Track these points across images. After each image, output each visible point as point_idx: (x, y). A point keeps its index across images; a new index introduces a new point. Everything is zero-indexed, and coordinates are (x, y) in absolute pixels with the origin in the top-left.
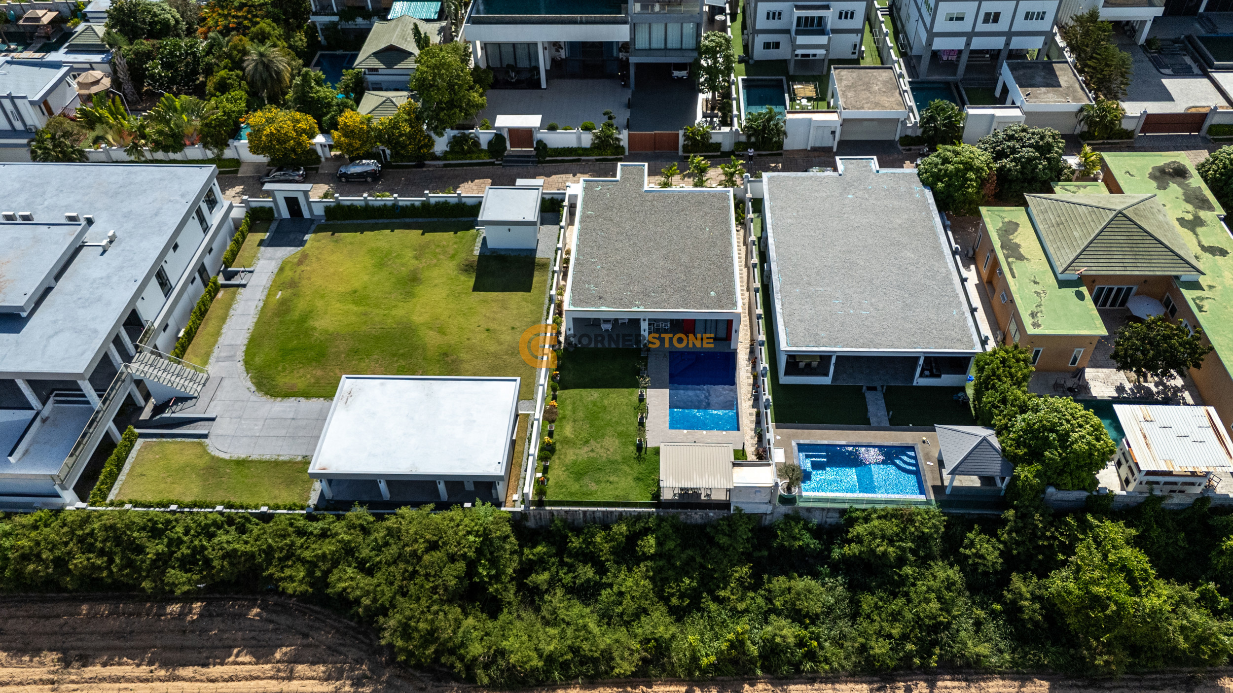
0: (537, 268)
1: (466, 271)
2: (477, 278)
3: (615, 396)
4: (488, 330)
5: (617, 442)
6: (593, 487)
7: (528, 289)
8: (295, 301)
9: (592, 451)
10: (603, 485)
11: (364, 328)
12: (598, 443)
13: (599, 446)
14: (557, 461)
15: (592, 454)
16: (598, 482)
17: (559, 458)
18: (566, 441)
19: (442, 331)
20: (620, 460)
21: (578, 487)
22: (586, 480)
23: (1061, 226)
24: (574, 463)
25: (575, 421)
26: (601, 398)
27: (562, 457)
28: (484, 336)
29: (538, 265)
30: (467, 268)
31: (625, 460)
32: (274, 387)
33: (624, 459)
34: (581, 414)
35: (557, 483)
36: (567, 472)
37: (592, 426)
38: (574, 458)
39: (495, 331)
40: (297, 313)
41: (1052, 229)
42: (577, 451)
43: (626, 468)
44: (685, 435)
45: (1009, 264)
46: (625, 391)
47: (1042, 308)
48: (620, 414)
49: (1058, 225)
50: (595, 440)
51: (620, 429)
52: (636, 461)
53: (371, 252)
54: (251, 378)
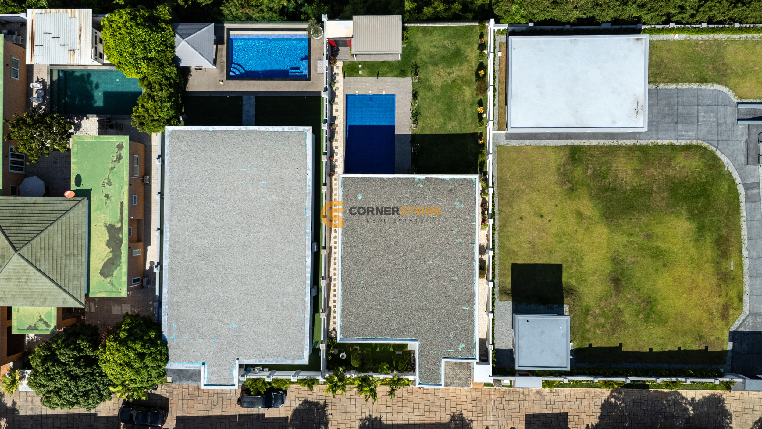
0: (510, 292)
1: (572, 289)
2: (561, 282)
3: (435, 127)
4: (542, 216)
5: (432, 82)
6: (447, 43)
7: (515, 267)
8: (716, 255)
9: (449, 74)
10: (440, 44)
11: (645, 219)
12: (446, 81)
13: (445, 78)
14: (474, 65)
15: (449, 70)
16: (444, 47)
17: (472, 67)
18: (468, 83)
19: (580, 215)
20: (429, 65)
21: (458, 43)
22: (452, 48)
23: (68, 253)
24: (461, 64)
25: (463, 101)
26: (445, 123)
27: (470, 68)
28: (544, 210)
29: (508, 294)
30: (571, 291)
31: (425, 64)
32: (702, 157)
33: (427, 67)
34: (460, 108)
35: (472, 46)
36: (466, 54)
37: (450, 97)
38: (462, 67)
39: (536, 214)
40: (709, 240)
41: (76, 253)
42: (459, 73)
43: (425, 58)
44: (384, 89)
45: (121, 220)
46: (427, 132)
47: (110, 166)
48: (431, 108)
49: (69, 256)
50: (448, 84)
51: (430, 94)
52: (418, 65)
53: (662, 321)
54: (724, 167)
